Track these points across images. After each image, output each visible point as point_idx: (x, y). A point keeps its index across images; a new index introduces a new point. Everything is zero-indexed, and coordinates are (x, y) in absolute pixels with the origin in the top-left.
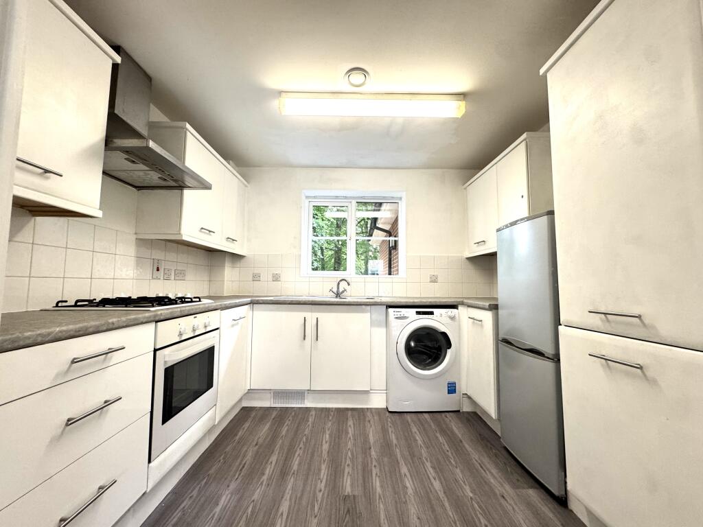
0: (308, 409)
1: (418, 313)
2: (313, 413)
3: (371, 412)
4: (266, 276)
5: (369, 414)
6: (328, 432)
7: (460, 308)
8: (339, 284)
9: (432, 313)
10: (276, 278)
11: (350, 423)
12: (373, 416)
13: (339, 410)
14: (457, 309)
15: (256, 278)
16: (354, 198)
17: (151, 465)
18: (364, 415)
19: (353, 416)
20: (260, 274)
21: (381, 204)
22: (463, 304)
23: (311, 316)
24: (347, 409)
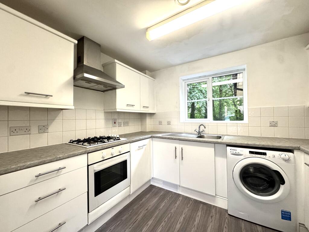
0: (179, 195)
1: (251, 152)
2: (181, 198)
3: (216, 210)
4: (164, 123)
5: (213, 211)
6: (183, 216)
7: (295, 152)
8: (199, 127)
9: (265, 154)
10: (169, 123)
11: (199, 214)
12: (216, 214)
13: (196, 201)
14: (293, 153)
15: (160, 123)
16: (210, 76)
17: (89, 214)
18: (210, 210)
19: (203, 209)
20: (162, 121)
21: (236, 75)
22: (299, 149)
23: (179, 146)
24: (201, 202)
